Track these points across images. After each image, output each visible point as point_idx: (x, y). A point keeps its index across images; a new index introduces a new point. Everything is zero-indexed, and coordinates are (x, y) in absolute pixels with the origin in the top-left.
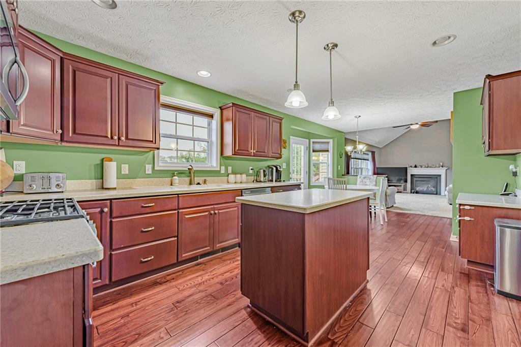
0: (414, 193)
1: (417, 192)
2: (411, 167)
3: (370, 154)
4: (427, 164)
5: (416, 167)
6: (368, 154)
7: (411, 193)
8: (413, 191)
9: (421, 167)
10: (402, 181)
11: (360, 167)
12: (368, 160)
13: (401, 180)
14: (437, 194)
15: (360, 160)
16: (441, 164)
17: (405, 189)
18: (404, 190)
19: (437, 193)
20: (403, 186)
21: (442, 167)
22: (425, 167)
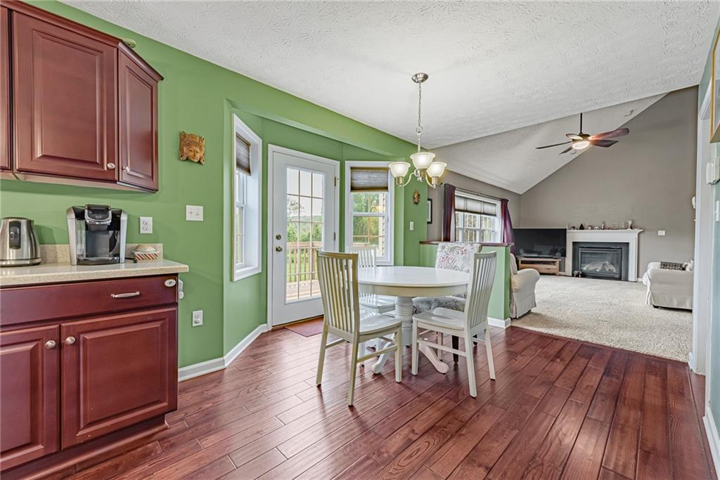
0: (577, 276)
1: (584, 275)
2: (574, 228)
3: (499, 204)
4: (604, 223)
5: (582, 228)
6: (495, 205)
7: (573, 276)
8: (576, 272)
9: (592, 229)
10: (558, 254)
11: (478, 227)
12: (495, 215)
13: (556, 251)
14: (620, 279)
15: (478, 216)
16: (630, 223)
17: (562, 268)
18: (560, 271)
19: (621, 277)
20: (557, 263)
21: (631, 228)
22: (600, 228)
